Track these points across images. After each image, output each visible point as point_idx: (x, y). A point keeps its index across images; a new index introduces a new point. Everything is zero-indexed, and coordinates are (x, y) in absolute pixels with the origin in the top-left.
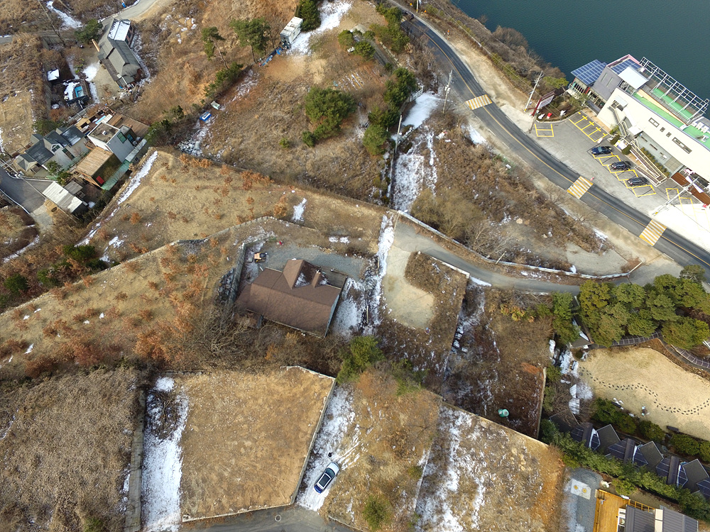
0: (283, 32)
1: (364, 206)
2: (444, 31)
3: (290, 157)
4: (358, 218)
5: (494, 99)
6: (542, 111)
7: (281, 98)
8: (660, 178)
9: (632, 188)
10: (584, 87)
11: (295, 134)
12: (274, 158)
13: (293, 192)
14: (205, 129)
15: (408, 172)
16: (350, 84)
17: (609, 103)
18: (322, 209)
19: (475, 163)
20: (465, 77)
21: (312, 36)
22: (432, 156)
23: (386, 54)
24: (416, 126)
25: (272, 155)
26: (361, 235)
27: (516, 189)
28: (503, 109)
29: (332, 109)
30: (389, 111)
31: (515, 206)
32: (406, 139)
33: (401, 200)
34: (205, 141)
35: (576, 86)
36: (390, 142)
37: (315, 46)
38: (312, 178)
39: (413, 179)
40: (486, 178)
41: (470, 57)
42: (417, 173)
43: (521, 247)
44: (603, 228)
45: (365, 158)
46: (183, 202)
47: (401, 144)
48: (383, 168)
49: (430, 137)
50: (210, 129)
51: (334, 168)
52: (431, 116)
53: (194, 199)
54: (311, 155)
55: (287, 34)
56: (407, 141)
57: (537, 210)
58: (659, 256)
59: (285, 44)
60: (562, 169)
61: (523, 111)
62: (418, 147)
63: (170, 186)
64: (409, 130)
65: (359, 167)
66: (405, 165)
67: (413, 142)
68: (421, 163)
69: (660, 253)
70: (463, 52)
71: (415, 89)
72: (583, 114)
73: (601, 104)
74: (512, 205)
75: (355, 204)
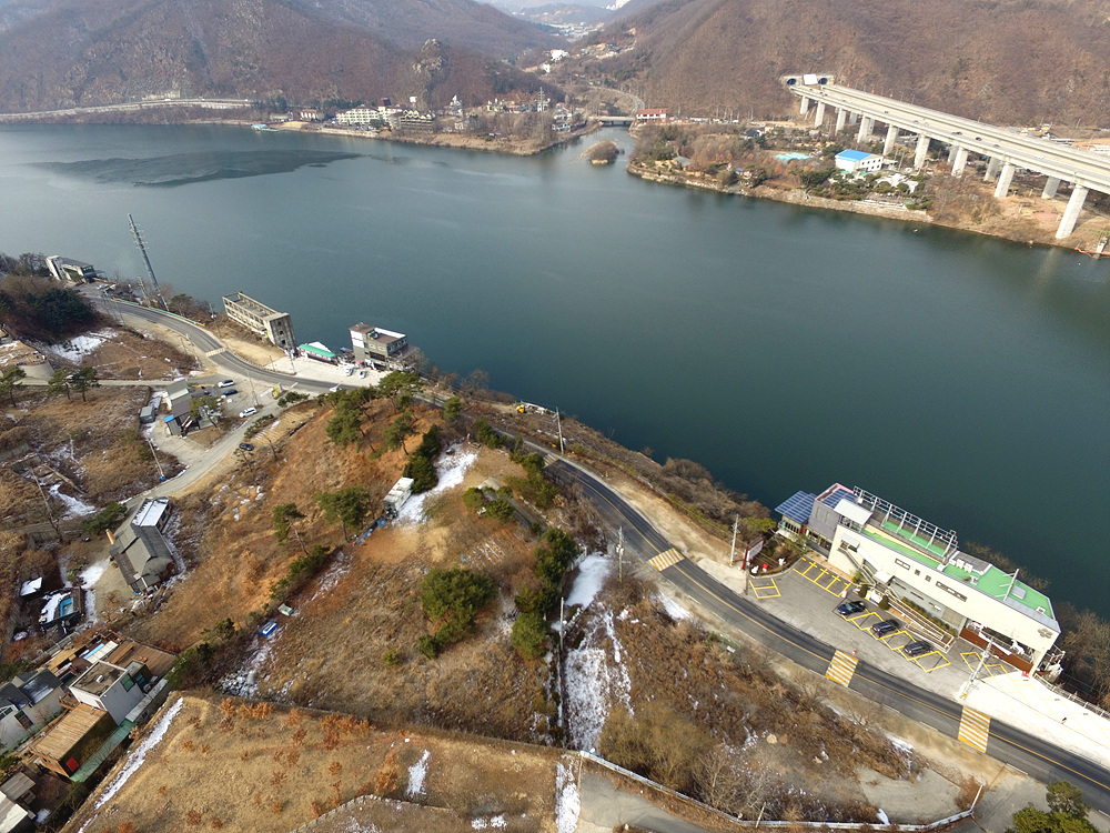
0: (387, 498)
1: (525, 751)
2: (601, 473)
3: (399, 680)
4: (518, 774)
5: (685, 553)
6: (754, 562)
7: (385, 588)
8: (946, 639)
9: (914, 658)
10: (799, 526)
11: (408, 641)
12: (374, 685)
13: (407, 740)
14: (267, 648)
15: (585, 679)
16: (484, 557)
17: (836, 544)
18: (457, 766)
19: (682, 650)
20: (639, 529)
21: (427, 498)
22: (616, 648)
23: (530, 511)
24: (586, 605)
25: (371, 679)
26: (524, 807)
27: (752, 685)
28: (701, 564)
29: (462, 599)
30: (544, 590)
31: (758, 712)
32: (574, 626)
33: (581, 729)
34: (265, 670)
35: (788, 525)
36: (551, 634)
37: (430, 511)
38: (436, 711)
39: (595, 689)
40: (703, 673)
41: (641, 502)
42: (598, 679)
43: (788, 786)
44: (900, 732)
45: (516, 667)
46: (216, 787)
47: (567, 634)
48: (546, 680)
49: (608, 619)
50: (274, 649)
51: (470, 688)
52: (604, 588)
53: (237, 778)
54: (433, 671)
55: (392, 499)
56: (577, 630)
57: (792, 715)
58: (1002, 770)
59: (391, 512)
60: (807, 642)
61: (728, 564)
62: (593, 636)
63: (197, 758)
64: (576, 612)
65: (509, 683)
66: (578, 668)
67: (585, 630)
68: (602, 662)
69: (1002, 765)
70: (630, 496)
71: (576, 553)
72: (808, 560)
73: (828, 546)
74: (752, 714)
75: (509, 749)
